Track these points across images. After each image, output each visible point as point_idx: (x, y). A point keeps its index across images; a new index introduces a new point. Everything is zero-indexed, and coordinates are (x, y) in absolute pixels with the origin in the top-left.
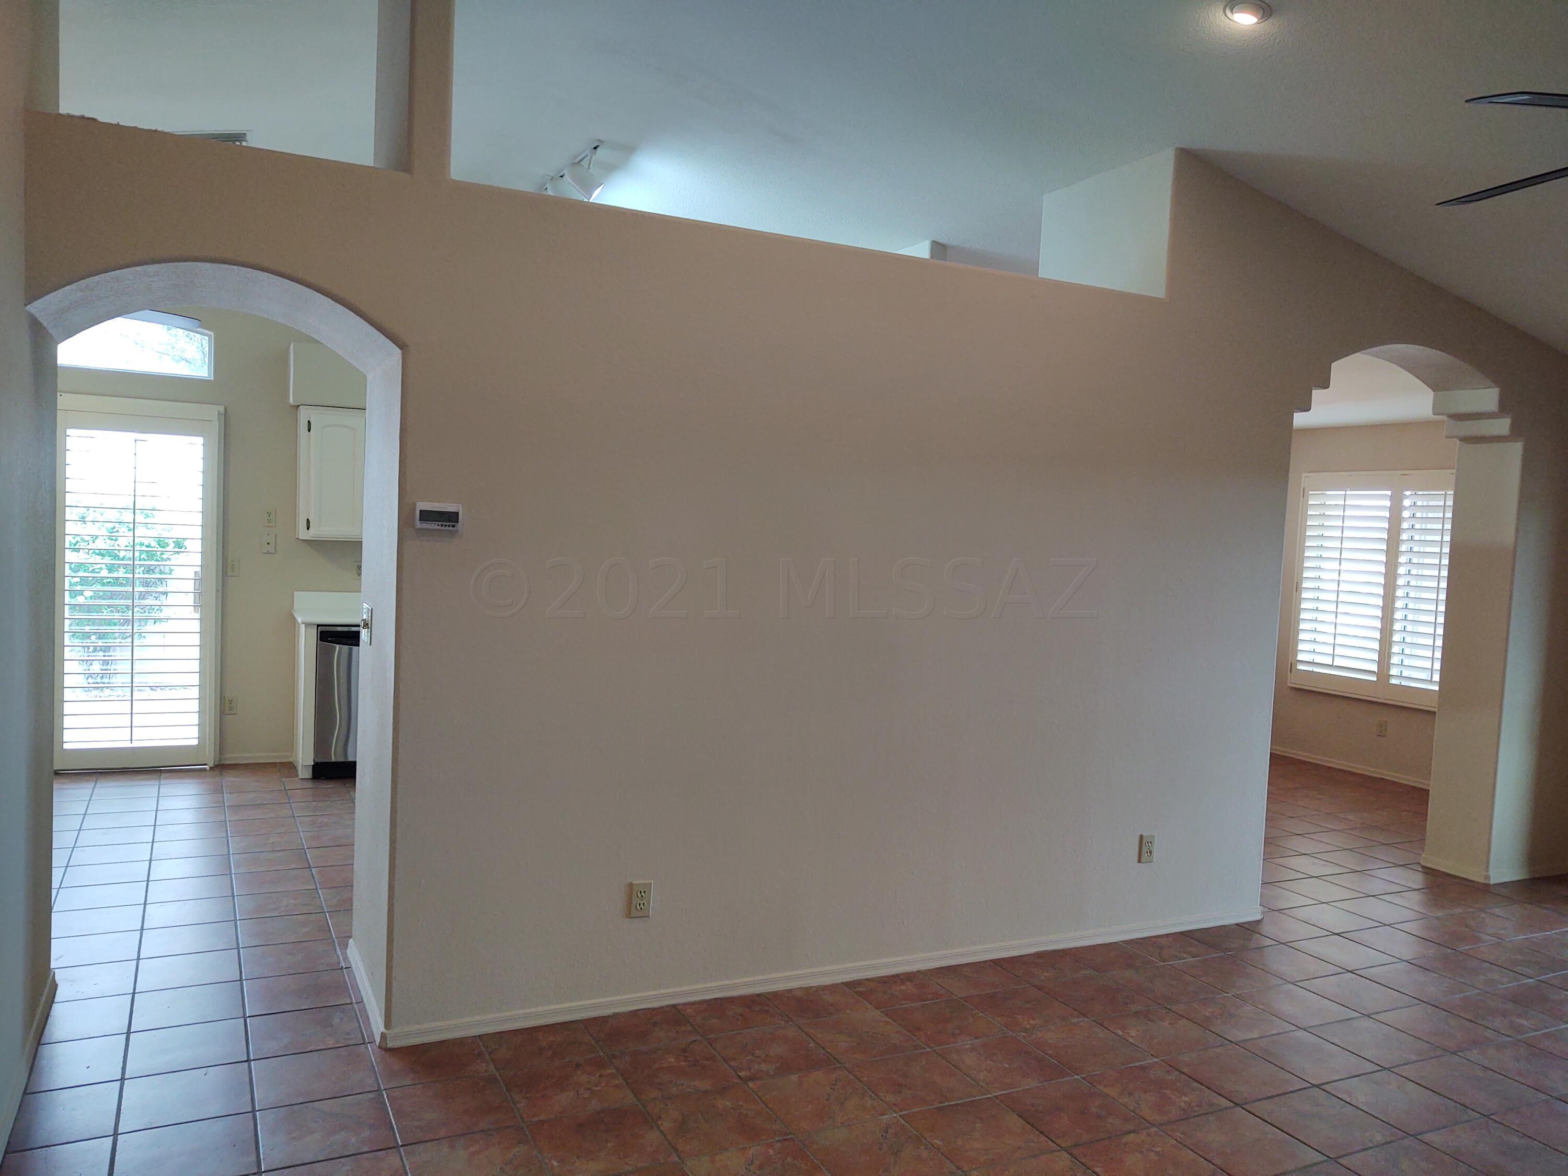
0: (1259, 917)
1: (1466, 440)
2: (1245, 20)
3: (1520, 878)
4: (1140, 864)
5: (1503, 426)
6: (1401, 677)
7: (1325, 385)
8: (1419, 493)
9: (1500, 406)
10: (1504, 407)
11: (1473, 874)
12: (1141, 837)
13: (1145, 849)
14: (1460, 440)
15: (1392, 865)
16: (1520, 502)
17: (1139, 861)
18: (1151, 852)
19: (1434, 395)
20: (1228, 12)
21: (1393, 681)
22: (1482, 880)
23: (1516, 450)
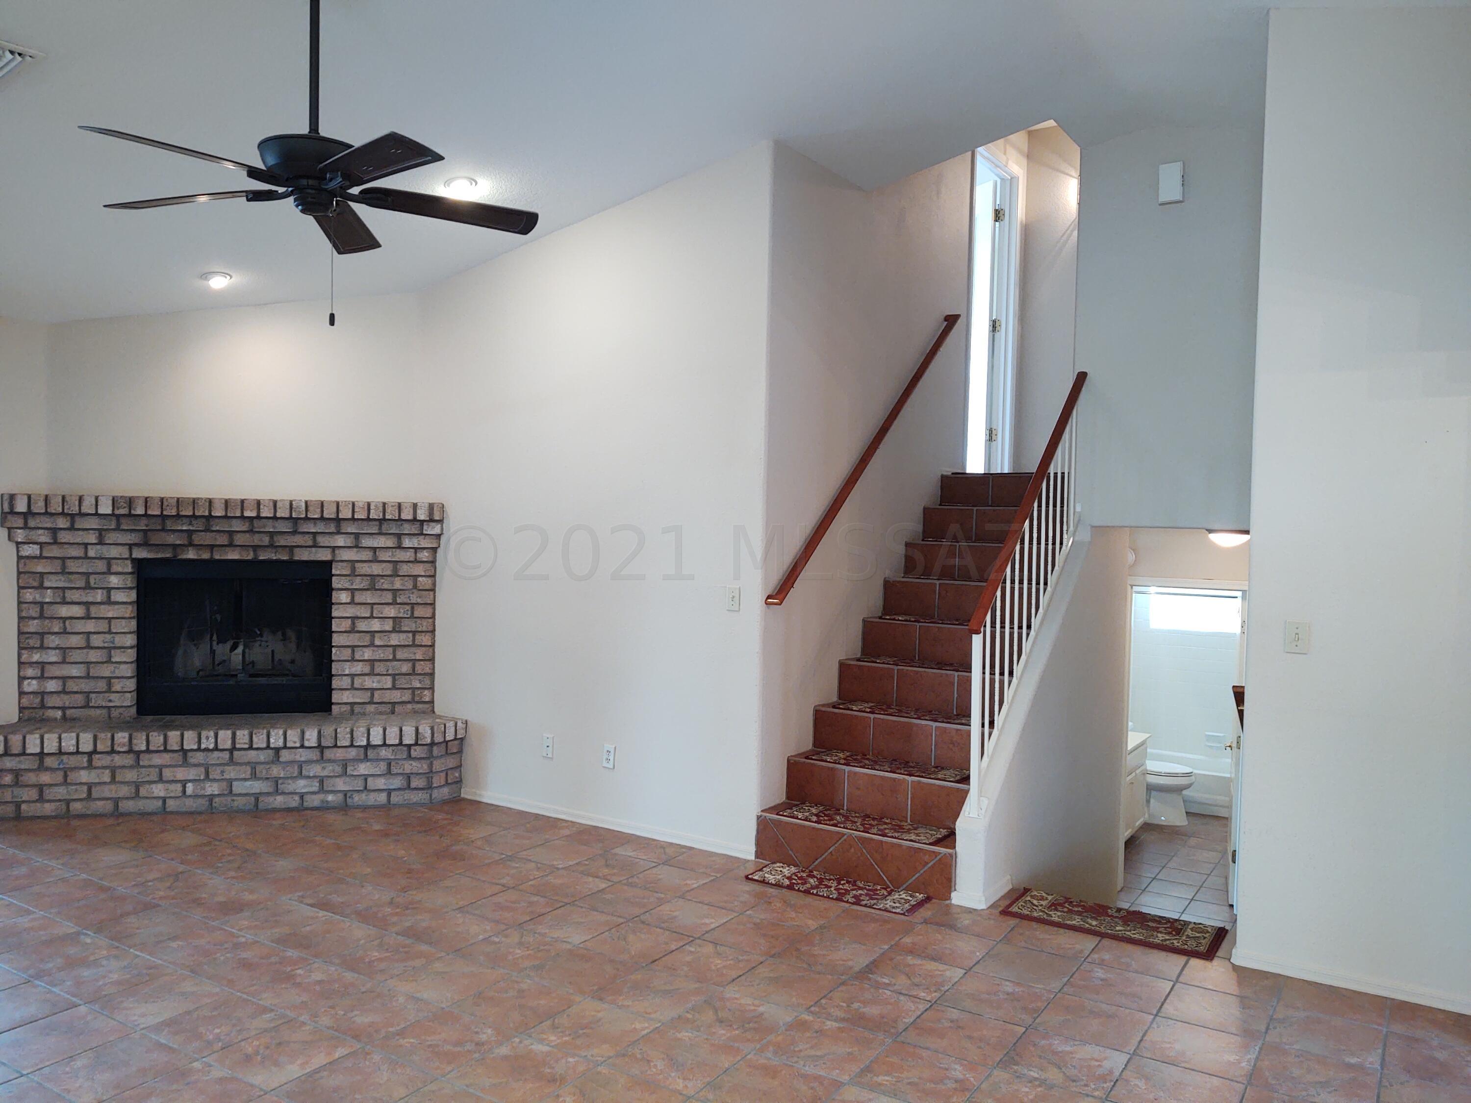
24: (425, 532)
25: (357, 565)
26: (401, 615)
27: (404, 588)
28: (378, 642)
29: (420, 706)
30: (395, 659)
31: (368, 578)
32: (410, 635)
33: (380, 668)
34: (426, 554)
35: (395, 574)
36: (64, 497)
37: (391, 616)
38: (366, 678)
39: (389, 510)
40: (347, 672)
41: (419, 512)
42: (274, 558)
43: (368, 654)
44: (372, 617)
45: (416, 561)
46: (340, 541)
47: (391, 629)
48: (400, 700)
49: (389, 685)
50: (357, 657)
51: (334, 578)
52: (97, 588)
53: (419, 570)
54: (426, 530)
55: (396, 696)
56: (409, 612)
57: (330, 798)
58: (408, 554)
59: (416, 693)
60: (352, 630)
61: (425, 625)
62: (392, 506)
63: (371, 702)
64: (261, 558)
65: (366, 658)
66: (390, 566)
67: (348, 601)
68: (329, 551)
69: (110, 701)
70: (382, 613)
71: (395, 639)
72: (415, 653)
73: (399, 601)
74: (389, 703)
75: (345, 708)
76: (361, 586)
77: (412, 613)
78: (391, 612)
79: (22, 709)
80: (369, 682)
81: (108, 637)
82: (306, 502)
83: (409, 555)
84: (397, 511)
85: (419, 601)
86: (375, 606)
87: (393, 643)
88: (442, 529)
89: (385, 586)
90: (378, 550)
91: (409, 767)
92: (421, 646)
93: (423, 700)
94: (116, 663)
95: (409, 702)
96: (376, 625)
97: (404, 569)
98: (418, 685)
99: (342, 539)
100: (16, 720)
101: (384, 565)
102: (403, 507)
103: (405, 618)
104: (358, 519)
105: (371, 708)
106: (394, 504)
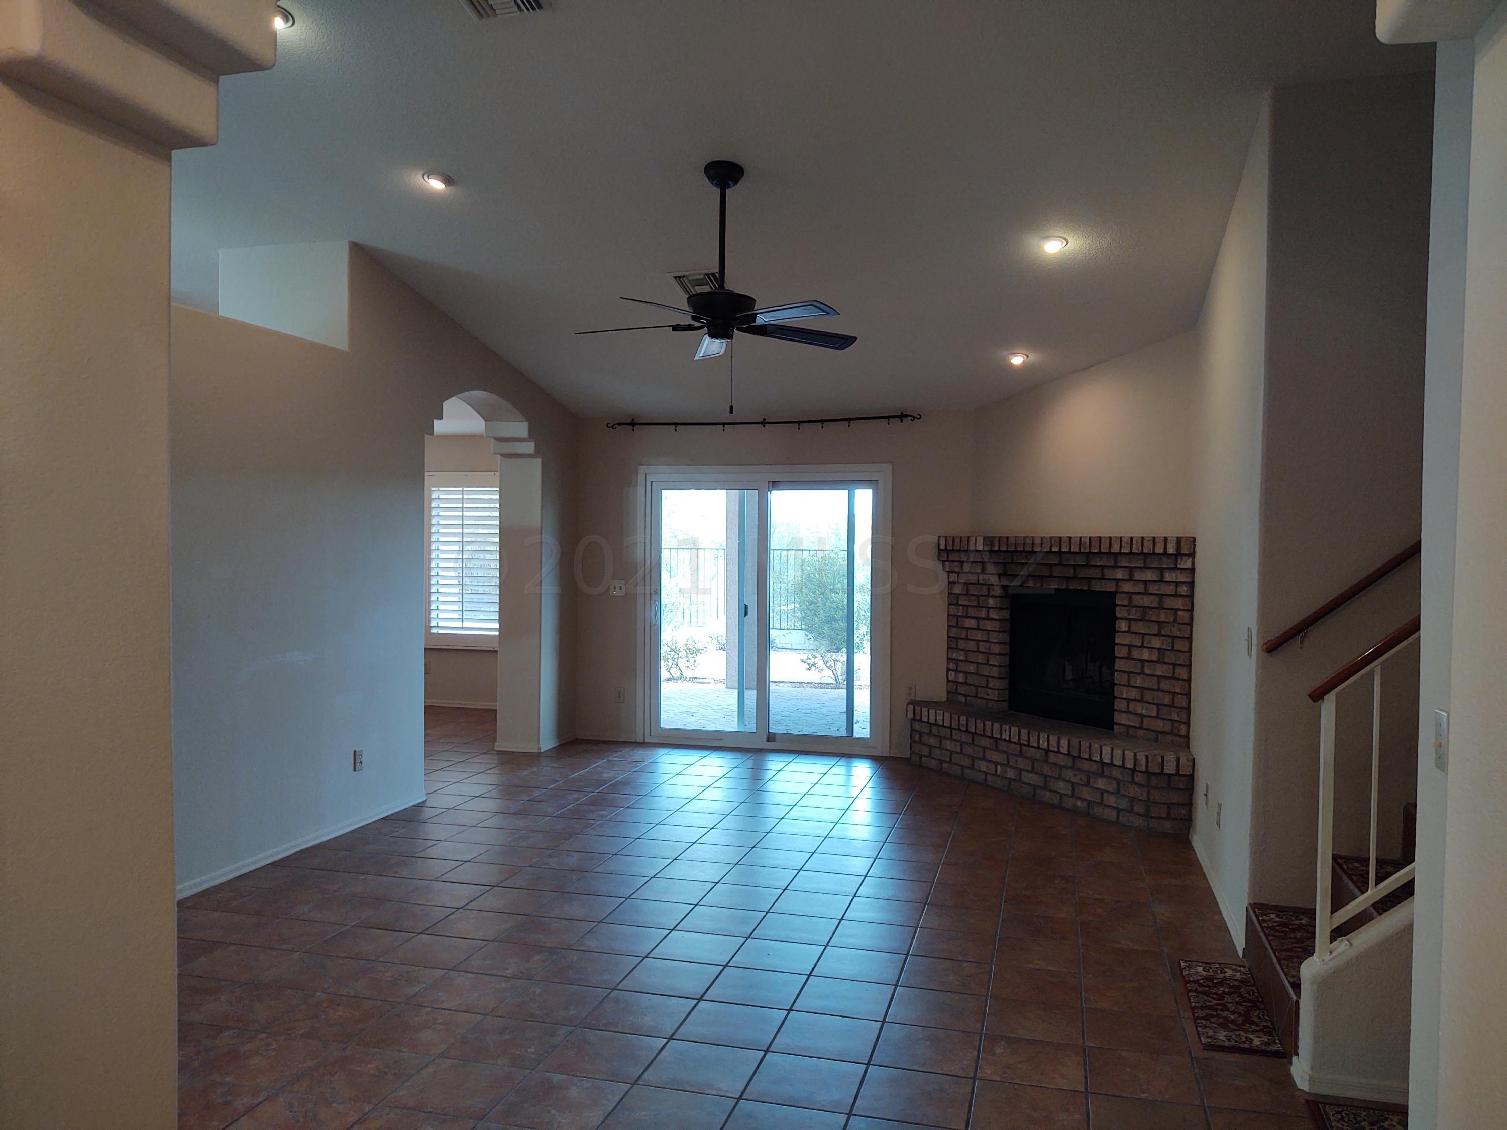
0: (425, 798)
1: (506, 455)
2: (436, 185)
3: (554, 746)
4: (355, 773)
5: (530, 447)
6: (438, 627)
7: (441, 419)
8: (440, 489)
9: (529, 433)
10: (532, 435)
11: (530, 748)
12: (355, 752)
13: (358, 761)
14: (501, 455)
15: (477, 754)
16: (542, 498)
17: (355, 771)
18: (361, 762)
19: (486, 424)
20: (426, 177)
21: (434, 631)
22: (536, 751)
23: (538, 462)
24: (1179, 566)
25: (1133, 596)
26: (1164, 647)
27: (1167, 621)
28: (1147, 671)
29: (1178, 738)
30: (1158, 690)
31: (1141, 609)
32: (1171, 667)
33: (1148, 696)
34: (1185, 588)
35: (1160, 607)
36: (961, 538)
37: (1157, 647)
38: (1138, 703)
39: (1146, 544)
40: (1124, 696)
41: (1169, 546)
42: (1079, 588)
43: (1139, 681)
44: (1142, 647)
45: (1176, 595)
46: (1120, 574)
47: (1156, 660)
48: (1162, 730)
49: (1154, 714)
50: (1132, 683)
51: (1117, 608)
52: (983, 607)
53: (1179, 603)
54: (1180, 564)
55: (1159, 725)
56: (1171, 645)
57: (1079, 803)
58: (1171, 587)
59: (1175, 725)
60: (1128, 658)
61: (1183, 659)
62: (1149, 541)
63: (1141, 728)
64: (1071, 588)
65: (1138, 685)
66: (1156, 598)
67: (1126, 629)
68: (1114, 582)
69: (988, 694)
70: (1150, 643)
71: (1160, 670)
72: (1174, 686)
73: (1163, 633)
74: (1154, 731)
75: (1123, 729)
76: (1136, 617)
77: (1173, 646)
78: (1157, 643)
79: (948, 692)
80: (1140, 709)
81: (988, 645)
82: (1090, 538)
83: (1170, 590)
84: (1152, 546)
85: (1178, 634)
86: (1146, 637)
87: (1159, 673)
88: (1193, 564)
89: (1153, 618)
90: (1148, 583)
91: (1134, 791)
92: (1179, 679)
93: (1180, 733)
94: (991, 665)
95: (1168, 734)
96: (1146, 655)
97: (1169, 603)
98: (1177, 718)
99: (1121, 572)
100: (945, 700)
101: (1152, 597)
102: (1157, 541)
103: (1168, 650)
104: (1124, 553)
105: (1141, 733)
106: (1149, 539)
